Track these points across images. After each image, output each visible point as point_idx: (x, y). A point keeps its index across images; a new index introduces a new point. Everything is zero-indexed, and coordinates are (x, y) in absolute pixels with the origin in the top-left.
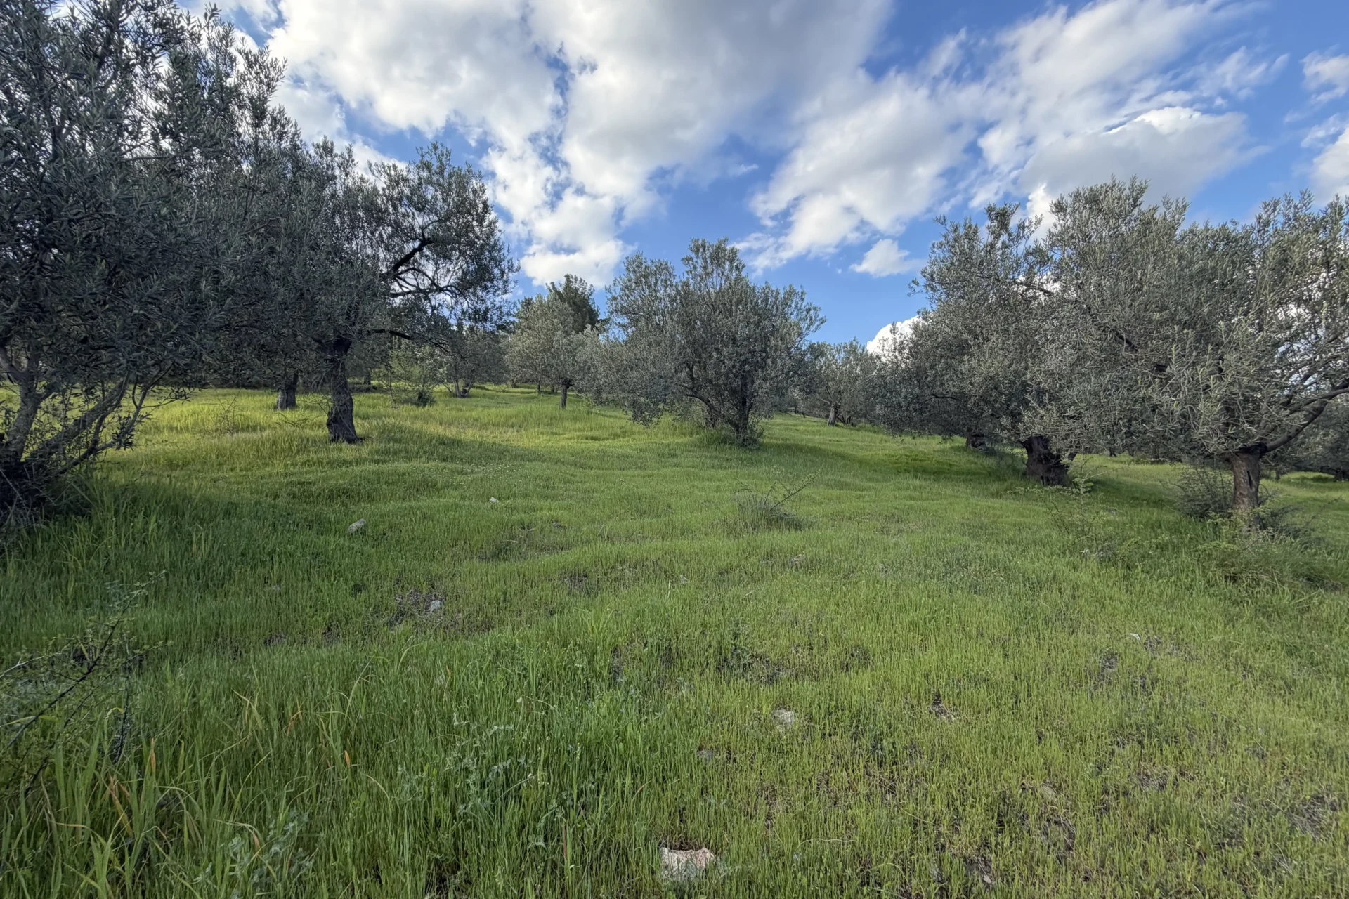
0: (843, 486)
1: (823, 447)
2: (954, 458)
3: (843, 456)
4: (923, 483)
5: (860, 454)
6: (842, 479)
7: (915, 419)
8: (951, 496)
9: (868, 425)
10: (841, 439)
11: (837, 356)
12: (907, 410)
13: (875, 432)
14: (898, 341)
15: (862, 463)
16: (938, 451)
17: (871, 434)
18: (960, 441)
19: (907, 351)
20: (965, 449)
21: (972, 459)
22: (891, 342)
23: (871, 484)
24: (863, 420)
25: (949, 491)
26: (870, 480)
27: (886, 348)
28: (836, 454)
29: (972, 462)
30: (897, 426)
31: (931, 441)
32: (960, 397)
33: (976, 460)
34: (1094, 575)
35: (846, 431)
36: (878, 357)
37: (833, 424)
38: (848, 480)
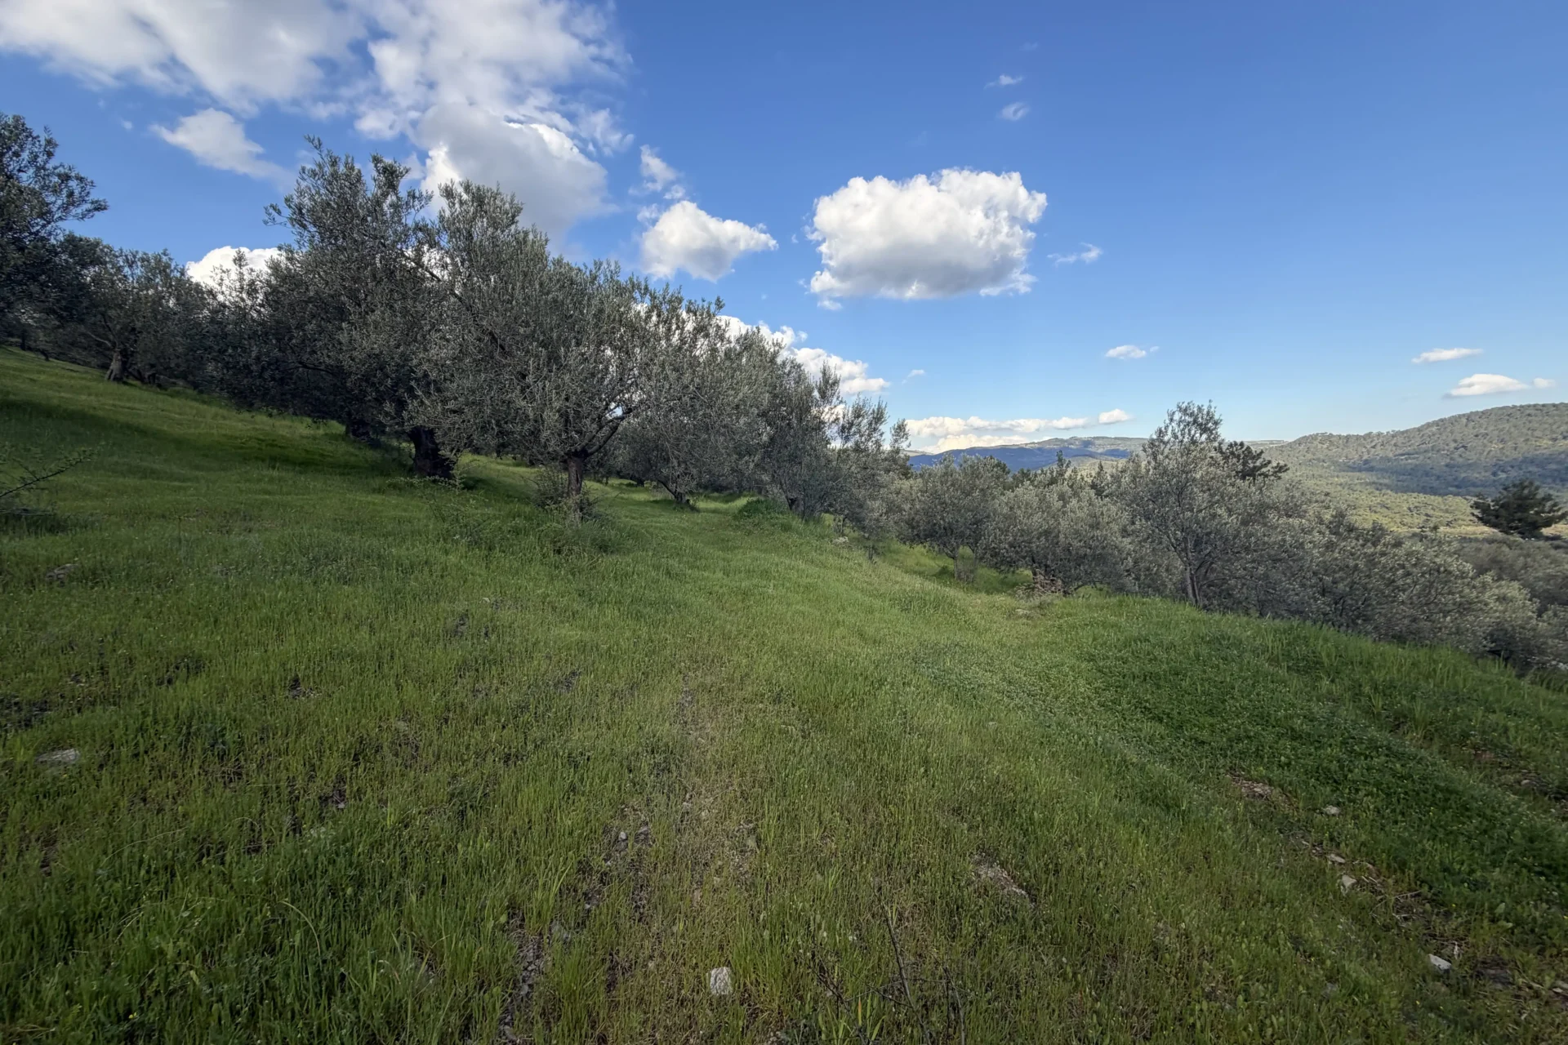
0: (146, 473)
1: (100, 413)
2: (329, 448)
3: (143, 432)
4: (284, 474)
5: (178, 431)
6: (145, 464)
7: (273, 392)
8: (322, 491)
9: (190, 391)
10: (137, 406)
11: (126, 270)
12: (260, 376)
13: (204, 402)
14: (247, 277)
15: (180, 443)
16: (307, 438)
17: (196, 404)
18: (338, 428)
19: (261, 296)
20: (343, 437)
21: (352, 450)
22: (234, 276)
23: (198, 473)
24: (181, 383)
25: (319, 485)
26: (198, 468)
27: (226, 282)
28: (129, 426)
29: (352, 454)
30: (244, 399)
31: (297, 424)
32: (338, 372)
33: (357, 452)
34: (461, 557)
35: (146, 395)
36: (211, 292)
37: (118, 379)
38: (157, 466)
